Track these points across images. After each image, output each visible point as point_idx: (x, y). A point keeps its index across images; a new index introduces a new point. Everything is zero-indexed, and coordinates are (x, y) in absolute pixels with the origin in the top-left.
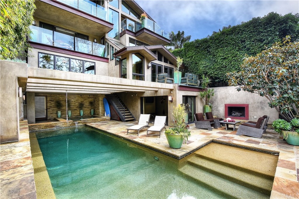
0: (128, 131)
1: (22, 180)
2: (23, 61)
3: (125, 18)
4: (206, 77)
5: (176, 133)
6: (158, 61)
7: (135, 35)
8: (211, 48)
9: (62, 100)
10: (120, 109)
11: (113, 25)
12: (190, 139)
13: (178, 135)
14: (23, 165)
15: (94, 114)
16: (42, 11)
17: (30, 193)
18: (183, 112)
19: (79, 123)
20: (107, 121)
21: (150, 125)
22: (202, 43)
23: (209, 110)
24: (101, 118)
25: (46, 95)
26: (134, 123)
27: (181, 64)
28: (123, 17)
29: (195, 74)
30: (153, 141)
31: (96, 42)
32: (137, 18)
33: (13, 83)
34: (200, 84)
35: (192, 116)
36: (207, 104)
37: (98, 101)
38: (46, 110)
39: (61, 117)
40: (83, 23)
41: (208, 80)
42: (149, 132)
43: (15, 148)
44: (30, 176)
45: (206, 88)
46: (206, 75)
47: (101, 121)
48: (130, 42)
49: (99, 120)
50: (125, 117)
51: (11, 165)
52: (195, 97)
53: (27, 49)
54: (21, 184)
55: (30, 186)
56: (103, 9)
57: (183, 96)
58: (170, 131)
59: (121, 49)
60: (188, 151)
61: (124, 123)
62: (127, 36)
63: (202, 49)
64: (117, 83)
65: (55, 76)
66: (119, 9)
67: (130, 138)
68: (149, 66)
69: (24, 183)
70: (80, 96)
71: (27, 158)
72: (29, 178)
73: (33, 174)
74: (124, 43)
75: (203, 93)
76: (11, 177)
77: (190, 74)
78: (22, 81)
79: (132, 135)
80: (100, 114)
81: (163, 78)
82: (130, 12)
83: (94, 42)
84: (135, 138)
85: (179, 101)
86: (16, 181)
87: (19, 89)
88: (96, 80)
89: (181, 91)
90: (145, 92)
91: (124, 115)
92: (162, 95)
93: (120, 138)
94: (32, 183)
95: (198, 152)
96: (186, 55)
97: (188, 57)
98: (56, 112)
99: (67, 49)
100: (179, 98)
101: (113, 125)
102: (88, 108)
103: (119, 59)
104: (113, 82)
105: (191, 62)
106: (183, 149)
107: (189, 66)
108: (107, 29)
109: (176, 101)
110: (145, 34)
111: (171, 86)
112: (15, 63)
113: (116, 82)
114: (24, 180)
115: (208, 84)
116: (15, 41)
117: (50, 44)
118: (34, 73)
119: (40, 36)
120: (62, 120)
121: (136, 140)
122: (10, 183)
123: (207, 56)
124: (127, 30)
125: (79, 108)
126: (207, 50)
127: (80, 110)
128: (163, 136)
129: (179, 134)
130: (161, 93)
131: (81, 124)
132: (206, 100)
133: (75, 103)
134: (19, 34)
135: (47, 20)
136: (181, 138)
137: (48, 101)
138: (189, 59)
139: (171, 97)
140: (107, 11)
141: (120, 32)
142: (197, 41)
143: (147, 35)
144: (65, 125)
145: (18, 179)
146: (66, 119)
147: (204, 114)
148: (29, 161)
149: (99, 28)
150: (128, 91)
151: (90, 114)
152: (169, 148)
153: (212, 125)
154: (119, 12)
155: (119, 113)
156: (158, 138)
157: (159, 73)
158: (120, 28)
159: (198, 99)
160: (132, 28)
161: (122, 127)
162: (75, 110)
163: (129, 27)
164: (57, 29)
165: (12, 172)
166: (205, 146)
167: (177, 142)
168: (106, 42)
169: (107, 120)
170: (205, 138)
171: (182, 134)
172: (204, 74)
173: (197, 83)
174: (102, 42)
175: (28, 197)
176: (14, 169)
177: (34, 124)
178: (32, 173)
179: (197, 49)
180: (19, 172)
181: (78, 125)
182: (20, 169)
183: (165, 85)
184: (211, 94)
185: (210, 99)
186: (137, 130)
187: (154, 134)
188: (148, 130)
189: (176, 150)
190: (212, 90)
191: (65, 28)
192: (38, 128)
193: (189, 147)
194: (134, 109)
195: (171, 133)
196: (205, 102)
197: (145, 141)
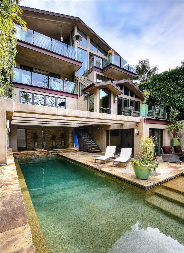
0: (95, 161)
1: (12, 196)
2: (10, 98)
3: (92, 56)
4: (175, 110)
5: (144, 164)
6: (124, 95)
7: (102, 71)
8: (181, 79)
9: (38, 132)
10: (88, 141)
11: (81, 63)
12: (158, 171)
13: (145, 167)
14: (12, 183)
15: (65, 145)
16: (23, 55)
17: (19, 206)
18: (151, 144)
19: (52, 152)
20: (76, 152)
21: (115, 156)
22: (170, 75)
23: (177, 143)
24: (71, 149)
25: (26, 128)
26: (100, 154)
27: (148, 97)
28: (91, 55)
29: (163, 107)
30: (119, 171)
31: (67, 80)
32: (104, 55)
33: (2, 116)
34: (168, 117)
35: (158, 149)
36: (174, 137)
37: (68, 134)
38: (26, 140)
39: (38, 147)
40: (56, 63)
41: (177, 113)
42: (115, 163)
43: (4, 170)
44: (18, 193)
45: (174, 121)
46: (174, 108)
47: (71, 151)
48: (97, 79)
49: (69, 151)
50: (92, 148)
51: (3, 183)
52: (162, 130)
53: (11, 88)
54: (12, 199)
55: (19, 200)
56: (73, 49)
57: (150, 129)
58: (137, 162)
59: (89, 85)
60: (156, 182)
61: (91, 154)
62: (95, 73)
63: (171, 81)
64: (86, 117)
65: (34, 111)
66: (87, 48)
67: (97, 168)
68: (115, 100)
69: (14, 198)
70: (53, 129)
71: (15, 178)
72: (18, 194)
73: (21, 191)
74: (91, 80)
75: (171, 126)
76: (4, 193)
77: (158, 107)
78: (9, 115)
79: (99, 165)
80: (70, 145)
81: (129, 111)
82: (98, 50)
83: (65, 80)
84: (103, 168)
85: (145, 134)
86: (8, 195)
87: (7, 122)
88: (69, 114)
89: (148, 124)
90: (111, 125)
91: (91, 147)
92: (128, 128)
93: (88, 167)
94: (20, 198)
95: (166, 185)
96: (153, 88)
97: (155, 89)
98: (33, 143)
99: (43, 87)
100: (145, 131)
101: (81, 156)
102: (59, 139)
103: (87, 95)
104: (83, 115)
105: (158, 95)
106: (151, 180)
107: (156, 99)
108: (76, 68)
109: (142, 134)
110: (112, 69)
111: (137, 119)
112: (4, 99)
113: (85, 115)
114: (14, 195)
115: (177, 117)
116: (2, 82)
117: (28, 83)
118: (18, 108)
119: (21, 77)
120: (39, 150)
121: (103, 169)
122: (4, 197)
123: (175, 88)
124: (95, 67)
125: (52, 140)
126: (176, 82)
127: (53, 141)
128: (129, 167)
129: (147, 166)
130: (127, 127)
131: (54, 154)
132: (174, 133)
133: (49, 135)
134: (5, 76)
135: (26, 63)
136: (148, 169)
137: (28, 133)
138: (156, 92)
139: (137, 130)
140: (76, 50)
141: (88, 69)
142: (165, 73)
143: (113, 70)
144: (41, 153)
145: (9, 194)
146: (42, 149)
147: (171, 147)
148: (17, 181)
149: (69, 67)
150: (95, 125)
151: (61, 145)
152: (135, 178)
153: (181, 159)
154: (87, 51)
155: (86, 145)
156: (125, 169)
157: (125, 107)
158: (88, 66)
159: (166, 132)
160: (100, 65)
161: (90, 158)
162: (49, 141)
163: (96, 64)
164: (34, 70)
165: (4, 189)
166: (173, 179)
167: (144, 173)
168: (76, 80)
169: (76, 150)
170: (174, 171)
171: (149, 165)
172: (173, 106)
173: (164, 116)
174: (72, 80)
175: (18, 209)
176: (6, 186)
177: (17, 152)
178: (19, 190)
179: (165, 81)
180: (9, 189)
181: (52, 154)
182: (10, 186)
183: (132, 118)
184: (179, 127)
185: (179, 132)
186: (104, 160)
187: (120, 165)
188: (115, 161)
189: (143, 180)
190: (181, 123)
191: (41, 69)
192: (19, 156)
193: (156, 179)
194: (100, 142)
195: (138, 164)
196: (172, 135)
197: (112, 171)
